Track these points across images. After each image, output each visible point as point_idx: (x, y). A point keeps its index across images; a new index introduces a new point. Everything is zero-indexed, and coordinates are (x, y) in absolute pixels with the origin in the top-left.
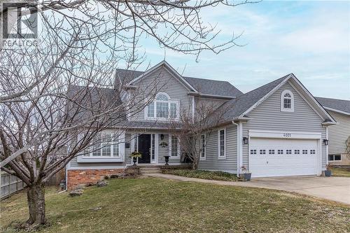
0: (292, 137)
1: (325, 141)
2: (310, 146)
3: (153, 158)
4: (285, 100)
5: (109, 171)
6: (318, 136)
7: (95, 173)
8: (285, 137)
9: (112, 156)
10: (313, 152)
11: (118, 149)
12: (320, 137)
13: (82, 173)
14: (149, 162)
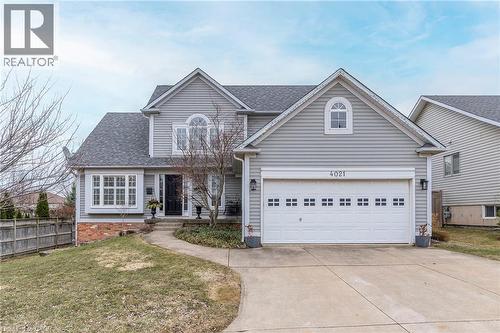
0: (348, 176)
1: (423, 182)
2: (390, 192)
3: (186, 208)
4: (334, 115)
5: (126, 224)
6: (409, 172)
7: (109, 227)
8: (334, 177)
9: (127, 205)
10: (399, 202)
11: (134, 196)
12: (412, 175)
13: (93, 227)
14: (180, 214)
